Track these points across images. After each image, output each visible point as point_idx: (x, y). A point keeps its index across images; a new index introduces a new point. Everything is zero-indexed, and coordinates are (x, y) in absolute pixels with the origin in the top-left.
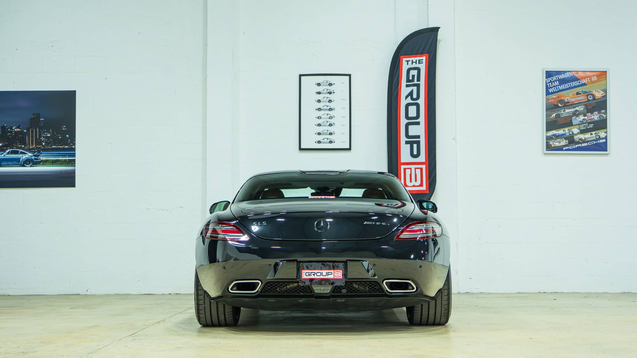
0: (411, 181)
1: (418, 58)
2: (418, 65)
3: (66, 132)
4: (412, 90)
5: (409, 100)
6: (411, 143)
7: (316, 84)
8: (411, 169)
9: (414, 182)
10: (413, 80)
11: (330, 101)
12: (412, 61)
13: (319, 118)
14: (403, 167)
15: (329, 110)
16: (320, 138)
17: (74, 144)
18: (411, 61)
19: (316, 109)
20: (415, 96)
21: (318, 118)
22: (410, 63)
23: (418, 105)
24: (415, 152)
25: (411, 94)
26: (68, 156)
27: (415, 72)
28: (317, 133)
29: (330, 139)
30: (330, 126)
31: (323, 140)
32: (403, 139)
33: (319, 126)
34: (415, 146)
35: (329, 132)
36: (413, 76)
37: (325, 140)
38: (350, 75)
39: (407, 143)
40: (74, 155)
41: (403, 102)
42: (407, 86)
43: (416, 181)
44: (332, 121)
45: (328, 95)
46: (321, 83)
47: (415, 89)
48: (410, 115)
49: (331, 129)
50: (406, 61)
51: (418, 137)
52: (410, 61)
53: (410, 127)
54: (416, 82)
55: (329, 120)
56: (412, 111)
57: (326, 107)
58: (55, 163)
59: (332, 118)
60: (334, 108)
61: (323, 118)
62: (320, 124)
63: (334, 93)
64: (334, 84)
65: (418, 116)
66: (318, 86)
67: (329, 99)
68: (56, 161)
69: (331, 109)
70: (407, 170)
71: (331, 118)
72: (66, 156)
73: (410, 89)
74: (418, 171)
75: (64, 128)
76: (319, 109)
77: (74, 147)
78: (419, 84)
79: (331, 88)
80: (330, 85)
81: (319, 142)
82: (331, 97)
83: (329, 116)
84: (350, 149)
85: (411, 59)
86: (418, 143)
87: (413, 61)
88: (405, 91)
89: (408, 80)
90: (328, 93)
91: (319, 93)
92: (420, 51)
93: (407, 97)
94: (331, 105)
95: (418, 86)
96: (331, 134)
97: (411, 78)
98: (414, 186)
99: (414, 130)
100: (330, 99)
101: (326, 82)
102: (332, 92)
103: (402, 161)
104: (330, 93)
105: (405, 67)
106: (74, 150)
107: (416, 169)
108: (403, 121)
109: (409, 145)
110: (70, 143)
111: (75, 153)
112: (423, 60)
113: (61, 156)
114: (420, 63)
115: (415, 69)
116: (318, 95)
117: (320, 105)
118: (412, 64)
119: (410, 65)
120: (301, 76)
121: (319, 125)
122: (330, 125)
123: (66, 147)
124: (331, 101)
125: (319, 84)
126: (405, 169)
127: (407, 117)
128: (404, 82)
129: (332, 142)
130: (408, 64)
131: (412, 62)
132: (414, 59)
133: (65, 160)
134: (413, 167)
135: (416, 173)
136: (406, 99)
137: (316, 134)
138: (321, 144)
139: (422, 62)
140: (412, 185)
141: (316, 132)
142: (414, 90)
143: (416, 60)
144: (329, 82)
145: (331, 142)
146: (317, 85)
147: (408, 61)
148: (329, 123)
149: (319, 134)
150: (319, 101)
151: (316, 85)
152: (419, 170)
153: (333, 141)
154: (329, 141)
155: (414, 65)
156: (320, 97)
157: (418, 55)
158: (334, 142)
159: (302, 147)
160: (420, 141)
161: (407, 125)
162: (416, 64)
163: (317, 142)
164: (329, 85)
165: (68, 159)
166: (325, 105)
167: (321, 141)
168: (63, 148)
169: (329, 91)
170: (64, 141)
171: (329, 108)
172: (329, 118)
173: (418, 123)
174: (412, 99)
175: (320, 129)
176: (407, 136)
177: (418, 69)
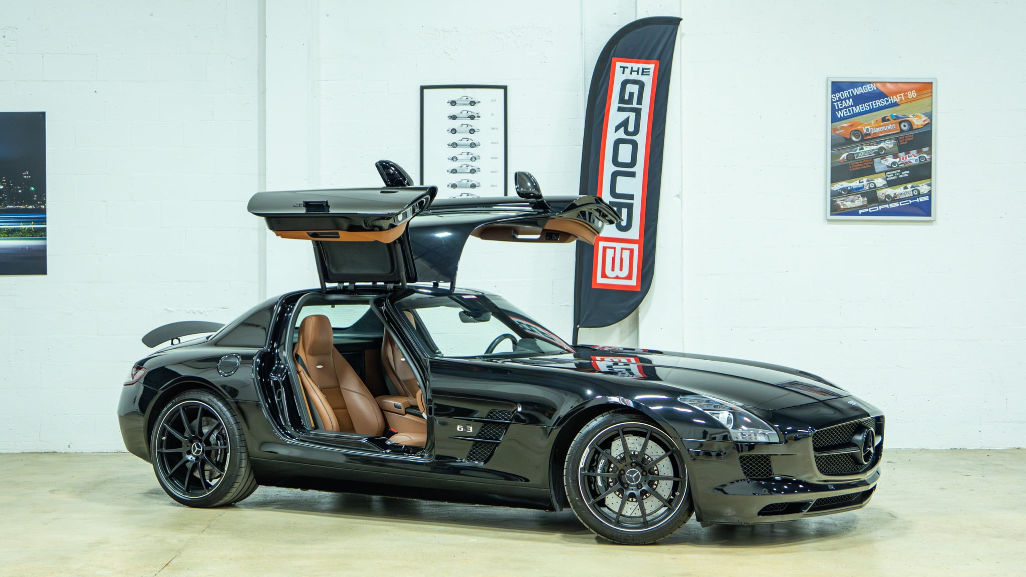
0: (613, 269)
1: (641, 65)
2: (641, 77)
3: (29, 183)
4: (628, 118)
5: (621, 134)
6: (619, 207)
7: (448, 102)
8: (614, 248)
9: (618, 272)
10: (630, 101)
11: (472, 131)
12: (631, 68)
13: (454, 159)
14: (602, 244)
15: (470, 146)
16: (456, 193)
17: (44, 203)
18: (629, 68)
19: (449, 145)
20: (631, 128)
21: (452, 159)
22: (627, 71)
24: (624, 222)
25: (624, 124)
26: (34, 222)
27: (634, 88)
28: (450, 185)
29: (472, 195)
30: (474, 174)
31: (460, 197)
33: (454, 173)
34: (625, 212)
35: (470, 183)
36: (632, 94)
37: (466, 197)
38: (505, 88)
40: (43, 221)
41: (611, 136)
42: (620, 109)
43: (621, 269)
44: (475, 165)
45: (469, 121)
46: (457, 100)
47: (632, 116)
48: (622, 159)
49: (474, 178)
50: (620, 68)
51: (631, 197)
52: (627, 68)
53: (619, 180)
54: (635, 105)
55: (470, 163)
56: (625, 153)
57: (465, 141)
58: (12, 234)
59: (476, 159)
60: (479, 143)
61: (461, 160)
62: (456, 170)
63: (479, 117)
64: (480, 102)
65: (633, 162)
66: (452, 105)
67: (470, 127)
68: (14, 230)
69: (473, 145)
70: (608, 250)
71: (473, 159)
72: (31, 222)
73: (622, 116)
74: (626, 254)
75: (27, 175)
76: (454, 145)
77: (43, 207)
78: (640, 109)
79: (474, 110)
80: (473, 103)
82: (474, 124)
83: (470, 156)
85: (628, 65)
86: (630, 207)
87: (633, 69)
88: (615, 117)
89: (622, 100)
90: (468, 117)
91: (454, 118)
92: (646, 54)
93: (617, 129)
94: (475, 138)
95: (638, 112)
96: (474, 187)
97: (627, 97)
98: (617, 278)
99: (625, 185)
100: (472, 128)
101: (465, 98)
102: (476, 115)
103: (602, 236)
104: (472, 117)
105: (619, 77)
106: (44, 211)
107: (622, 249)
108: (608, 168)
110: (36, 201)
111: (45, 218)
112: (649, 68)
113: (22, 222)
114: (645, 73)
115: (635, 82)
116: (451, 120)
117: (455, 138)
118: (631, 74)
119: (628, 76)
120: (422, 88)
121: (454, 171)
122: (473, 171)
123: (30, 207)
124: (475, 131)
125: (453, 103)
126: (605, 248)
127: (616, 162)
128: (614, 103)
130: (624, 73)
131: (632, 71)
132: (634, 66)
133: (29, 230)
134: (618, 246)
135: (623, 257)
136: (615, 133)
137: (448, 186)
139: (648, 72)
140: (615, 276)
141: (448, 184)
142: (630, 117)
143: (638, 68)
144: (470, 99)
147: (623, 68)
148: (470, 168)
149: (454, 186)
150: (454, 131)
151: (449, 104)
152: (628, 252)
154: (470, 197)
155: (635, 77)
156: (455, 124)
157: (642, 60)
160: (632, 204)
161: (614, 176)
162: (638, 74)
164: (470, 103)
165: (34, 228)
166: (463, 138)
167: (457, 197)
168: (26, 208)
169: (470, 114)
170: (27, 198)
171: (470, 142)
172: (471, 159)
173: (633, 175)
174: (627, 132)
175: (455, 179)
176: (613, 192)
177: (640, 84)
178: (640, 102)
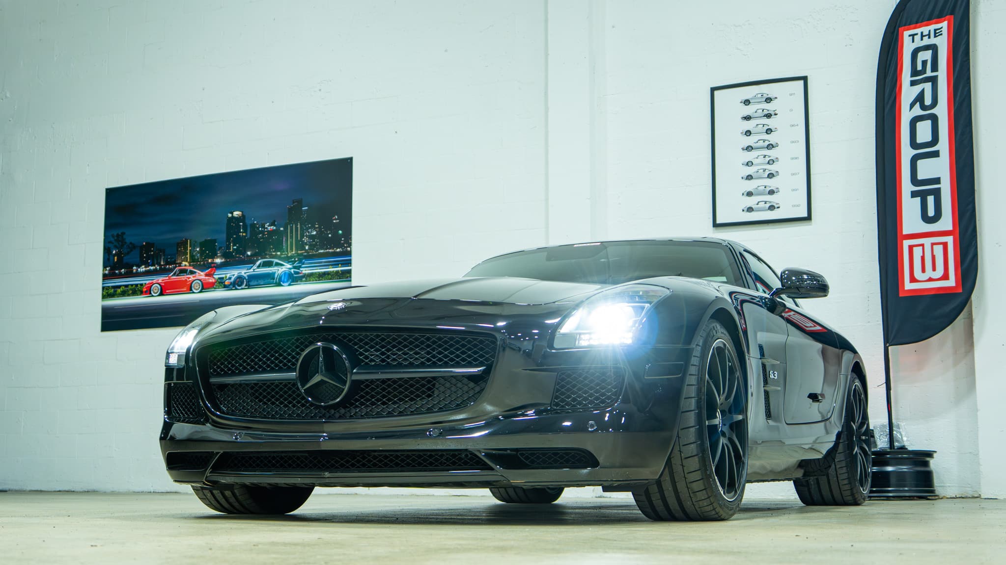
0: (923, 270)
1: (932, 28)
2: (933, 41)
4: (923, 89)
5: (917, 111)
6: (922, 195)
7: (741, 102)
8: (923, 245)
9: (929, 273)
10: (924, 71)
11: (769, 131)
12: (922, 33)
13: (749, 164)
14: (906, 243)
15: (767, 148)
16: (751, 201)
17: (350, 245)
18: (920, 34)
19: (743, 149)
20: (928, 101)
21: (747, 164)
22: (917, 38)
23: (934, 119)
24: (931, 212)
25: (920, 98)
26: (341, 264)
27: (927, 55)
28: (745, 194)
29: (770, 202)
30: (770, 178)
31: (757, 206)
32: (907, 187)
33: (749, 179)
34: (931, 199)
35: (768, 189)
36: (924, 63)
37: (762, 205)
38: (805, 79)
39: (914, 194)
41: (906, 115)
42: (913, 83)
43: (934, 269)
44: (773, 168)
45: (765, 121)
46: (752, 99)
47: (928, 86)
48: (920, 140)
49: (772, 183)
50: (910, 36)
51: (937, 181)
52: (917, 34)
53: (920, 163)
54: (929, 73)
55: (768, 167)
56: (924, 132)
57: (761, 144)
59: (774, 162)
60: (777, 143)
61: (758, 165)
62: (751, 176)
63: (776, 114)
64: (776, 98)
65: (935, 140)
66: (746, 105)
67: (766, 127)
68: (324, 274)
69: (770, 146)
70: (915, 249)
71: (771, 162)
72: (338, 265)
73: (917, 89)
74: (939, 250)
76: (749, 148)
78: (936, 77)
79: (770, 107)
80: (769, 100)
81: (750, 209)
82: (771, 123)
83: (767, 159)
84: (809, 218)
85: (918, 31)
86: (937, 193)
87: (924, 34)
88: (908, 93)
89: (915, 72)
90: (764, 116)
91: (748, 118)
92: (937, 12)
93: (912, 106)
94: (772, 138)
95: (934, 80)
96: (771, 192)
97: (919, 67)
98: (930, 280)
99: (927, 169)
100: (769, 127)
101: (760, 96)
102: (773, 113)
103: (905, 231)
104: (768, 116)
105: (908, 47)
107: (933, 244)
108: (907, 153)
109: (919, 199)
110: (344, 244)
112: (942, 28)
113: (331, 265)
114: (937, 35)
115: (926, 48)
116: (746, 122)
117: (750, 141)
118: (922, 39)
119: (919, 43)
120: (713, 90)
121: (749, 177)
122: (771, 176)
124: (772, 131)
125: (747, 102)
126: (911, 248)
127: (914, 144)
128: (906, 76)
129: (775, 208)
130: (913, 42)
131: (922, 36)
132: (925, 30)
133: (337, 272)
134: (927, 242)
135: (935, 253)
136: (910, 110)
137: (743, 194)
138: (753, 213)
139: (941, 33)
140: (927, 278)
141: (743, 192)
142: (925, 89)
143: (930, 31)
144: (765, 96)
145: (772, 208)
146: (744, 103)
147: (913, 36)
148: (767, 173)
149: (750, 194)
150: (748, 133)
151: (742, 104)
152: (941, 247)
153: (776, 206)
154: (768, 205)
155: (926, 41)
156: (749, 125)
157: (934, 20)
158: (778, 207)
159: (718, 221)
160: (939, 189)
161: (914, 160)
162: (929, 38)
163: (746, 209)
164: (766, 101)
165: (341, 270)
166: (759, 140)
167: (753, 207)
168: (334, 252)
169: (766, 112)
171: (767, 143)
172: (768, 163)
173: (936, 154)
174: (923, 107)
175: (751, 186)
176: (915, 181)
177: (934, 48)
178: (935, 68)
